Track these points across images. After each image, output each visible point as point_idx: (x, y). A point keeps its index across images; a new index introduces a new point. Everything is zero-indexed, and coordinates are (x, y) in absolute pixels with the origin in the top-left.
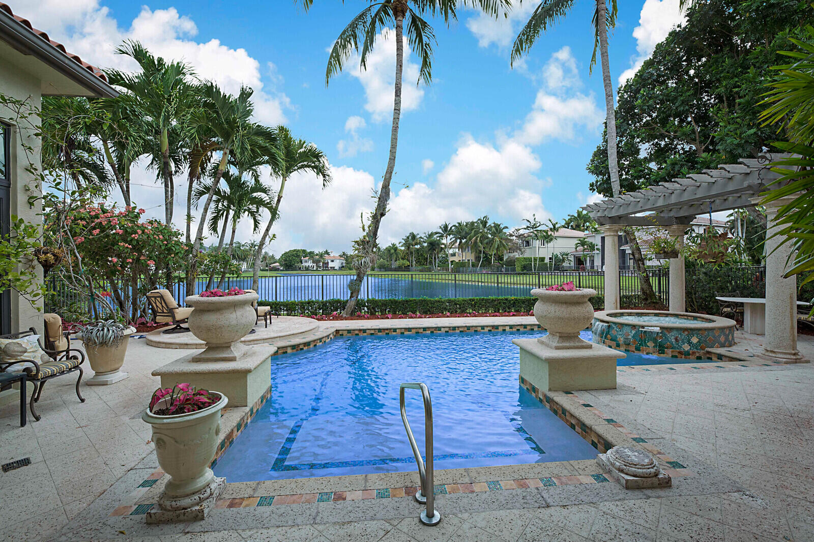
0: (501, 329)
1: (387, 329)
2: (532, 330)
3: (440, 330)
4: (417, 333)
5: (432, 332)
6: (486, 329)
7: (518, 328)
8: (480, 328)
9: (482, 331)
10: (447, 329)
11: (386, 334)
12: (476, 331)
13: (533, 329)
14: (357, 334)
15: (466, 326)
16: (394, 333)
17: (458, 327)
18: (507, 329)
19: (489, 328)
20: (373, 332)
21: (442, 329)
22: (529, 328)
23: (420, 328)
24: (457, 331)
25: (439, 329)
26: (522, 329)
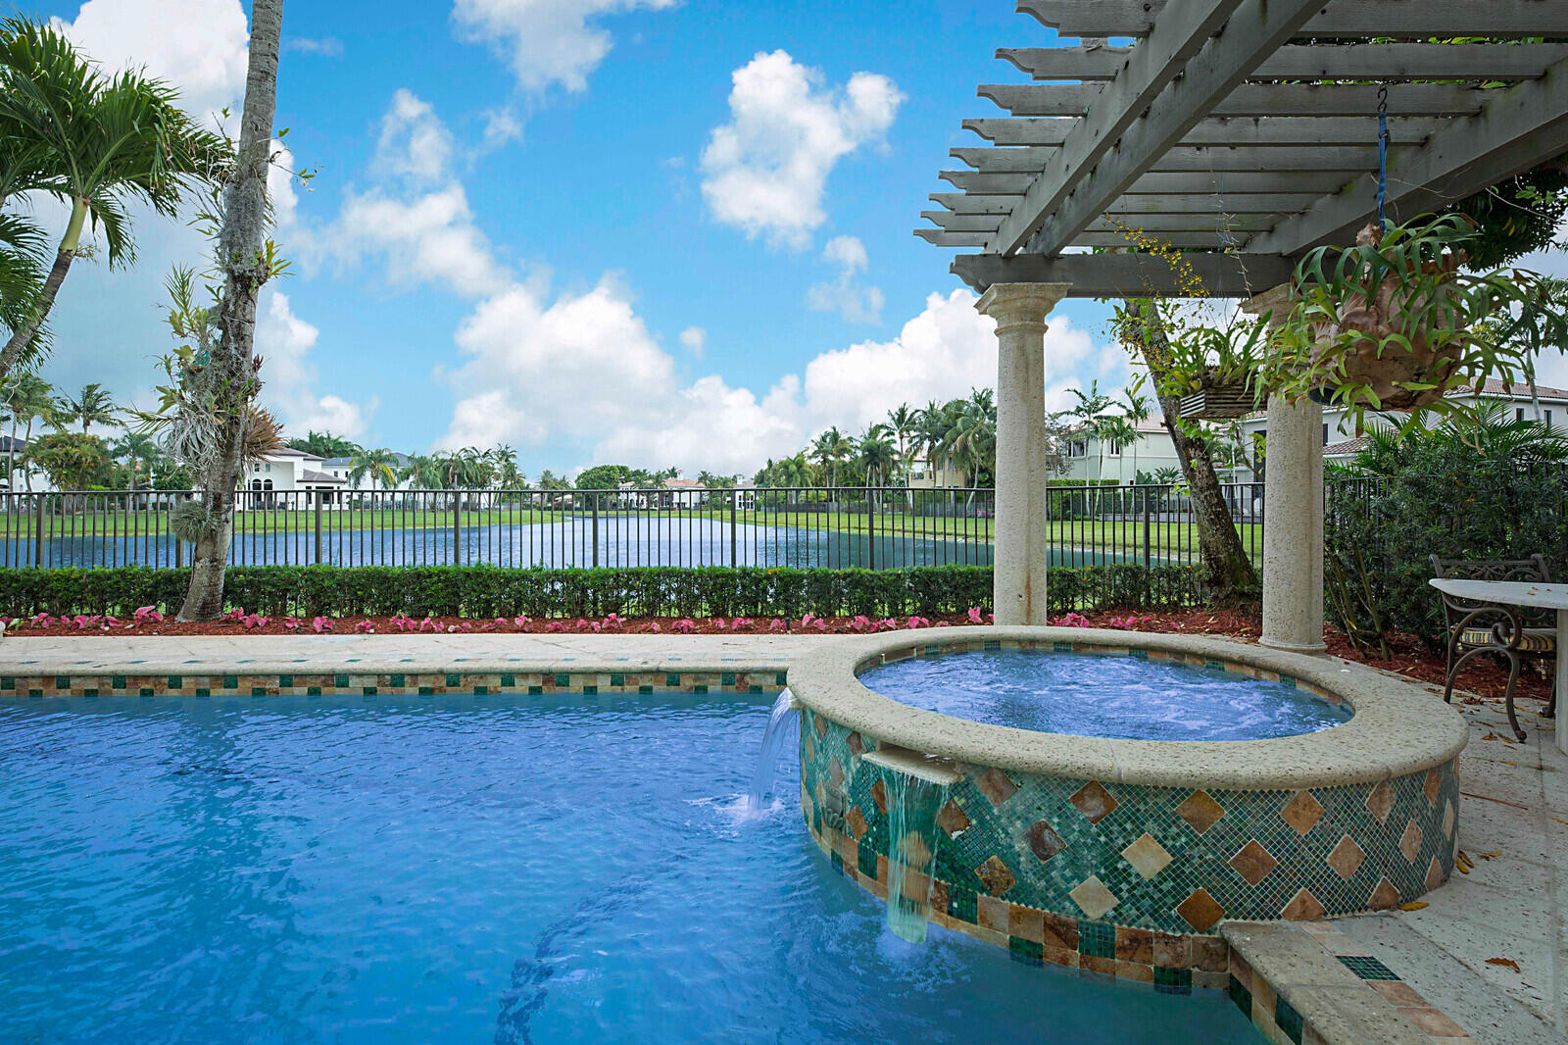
0: (577, 685)
1: (146, 677)
2: (702, 690)
3: (345, 685)
4: (259, 692)
5: (314, 692)
6: (521, 687)
7: (646, 682)
8: (497, 681)
9: (506, 690)
10: (371, 682)
11: (144, 693)
12: (481, 691)
13: (704, 689)
14: (35, 694)
15: (441, 672)
16: (174, 692)
17: (414, 675)
18: (604, 685)
19: (532, 682)
20: (93, 685)
21: (353, 682)
22: (687, 682)
23: (268, 676)
24: (411, 690)
25: (340, 679)
26: (660, 688)
